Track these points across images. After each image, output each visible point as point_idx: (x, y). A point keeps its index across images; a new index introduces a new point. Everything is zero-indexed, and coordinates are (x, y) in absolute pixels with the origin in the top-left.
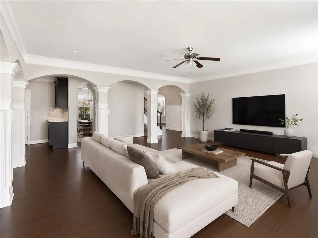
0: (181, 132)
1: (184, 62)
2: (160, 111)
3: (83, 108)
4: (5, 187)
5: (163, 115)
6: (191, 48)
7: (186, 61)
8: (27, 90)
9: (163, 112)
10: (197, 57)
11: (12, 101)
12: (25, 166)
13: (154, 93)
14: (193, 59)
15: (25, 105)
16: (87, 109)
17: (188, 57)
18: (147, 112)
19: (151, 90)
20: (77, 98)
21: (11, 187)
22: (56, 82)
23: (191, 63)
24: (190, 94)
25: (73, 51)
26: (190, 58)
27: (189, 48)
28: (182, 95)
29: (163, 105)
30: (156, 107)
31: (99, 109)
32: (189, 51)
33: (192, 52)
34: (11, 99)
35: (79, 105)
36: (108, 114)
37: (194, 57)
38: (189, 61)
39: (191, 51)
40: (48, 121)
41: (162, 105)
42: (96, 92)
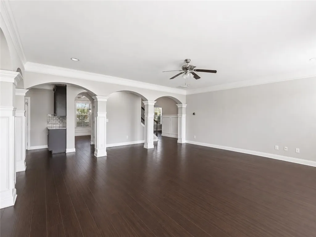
0: (177, 139)
1: (181, 73)
2: (156, 120)
3: (82, 115)
4: (8, 189)
5: (160, 123)
6: (189, 60)
7: (183, 73)
8: (26, 98)
9: (160, 121)
10: (194, 69)
11: (14, 108)
12: (26, 171)
13: (151, 103)
14: (190, 71)
15: (25, 112)
16: (85, 117)
17: (185, 69)
18: (144, 120)
19: (148, 101)
20: (75, 105)
21: (14, 189)
22: (55, 90)
23: (188, 75)
24: (186, 105)
25: (71, 59)
26: (187, 69)
27: (186, 60)
28: (179, 106)
29: (160, 115)
30: (153, 117)
31: (98, 117)
32: (187, 62)
33: (189, 64)
34: (13, 107)
35: (77, 112)
36: (107, 122)
37: (191, 69)
38: (186, 73)
39: (189, 62)
40: (47, 128)
41: (158, 114)
42: (95, 101)
